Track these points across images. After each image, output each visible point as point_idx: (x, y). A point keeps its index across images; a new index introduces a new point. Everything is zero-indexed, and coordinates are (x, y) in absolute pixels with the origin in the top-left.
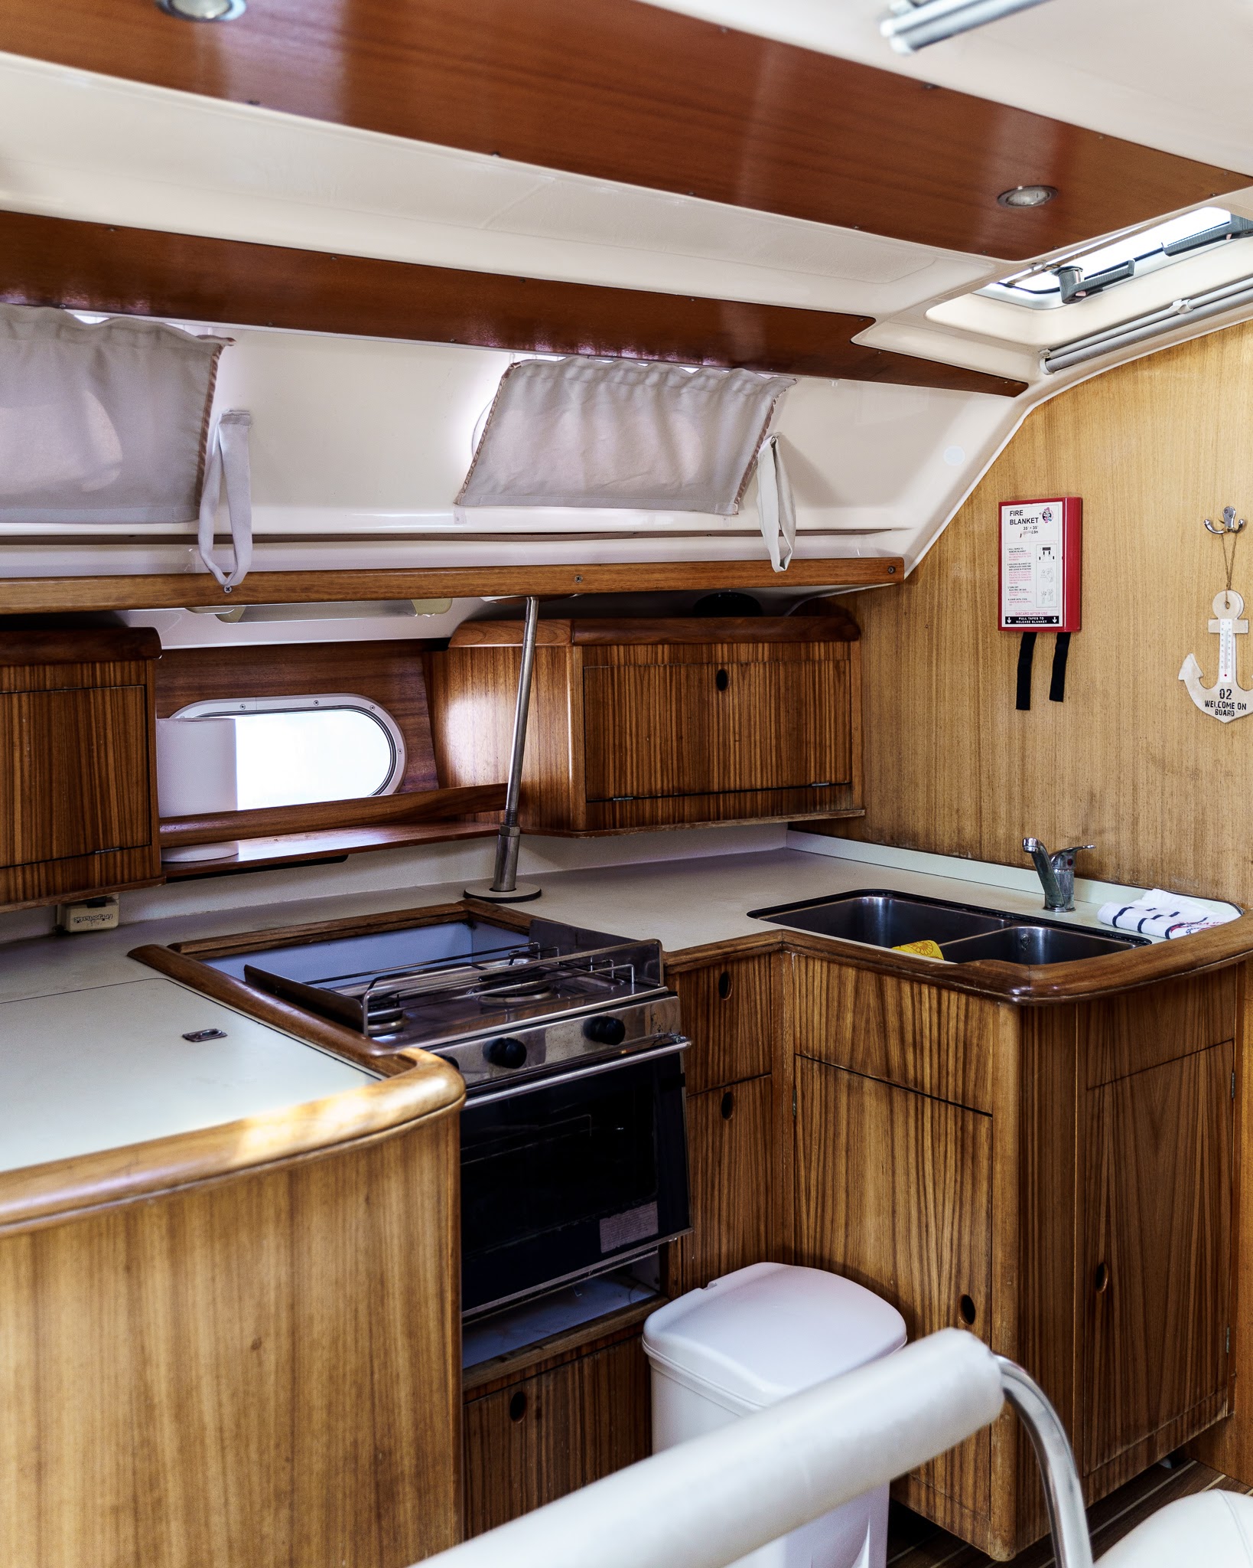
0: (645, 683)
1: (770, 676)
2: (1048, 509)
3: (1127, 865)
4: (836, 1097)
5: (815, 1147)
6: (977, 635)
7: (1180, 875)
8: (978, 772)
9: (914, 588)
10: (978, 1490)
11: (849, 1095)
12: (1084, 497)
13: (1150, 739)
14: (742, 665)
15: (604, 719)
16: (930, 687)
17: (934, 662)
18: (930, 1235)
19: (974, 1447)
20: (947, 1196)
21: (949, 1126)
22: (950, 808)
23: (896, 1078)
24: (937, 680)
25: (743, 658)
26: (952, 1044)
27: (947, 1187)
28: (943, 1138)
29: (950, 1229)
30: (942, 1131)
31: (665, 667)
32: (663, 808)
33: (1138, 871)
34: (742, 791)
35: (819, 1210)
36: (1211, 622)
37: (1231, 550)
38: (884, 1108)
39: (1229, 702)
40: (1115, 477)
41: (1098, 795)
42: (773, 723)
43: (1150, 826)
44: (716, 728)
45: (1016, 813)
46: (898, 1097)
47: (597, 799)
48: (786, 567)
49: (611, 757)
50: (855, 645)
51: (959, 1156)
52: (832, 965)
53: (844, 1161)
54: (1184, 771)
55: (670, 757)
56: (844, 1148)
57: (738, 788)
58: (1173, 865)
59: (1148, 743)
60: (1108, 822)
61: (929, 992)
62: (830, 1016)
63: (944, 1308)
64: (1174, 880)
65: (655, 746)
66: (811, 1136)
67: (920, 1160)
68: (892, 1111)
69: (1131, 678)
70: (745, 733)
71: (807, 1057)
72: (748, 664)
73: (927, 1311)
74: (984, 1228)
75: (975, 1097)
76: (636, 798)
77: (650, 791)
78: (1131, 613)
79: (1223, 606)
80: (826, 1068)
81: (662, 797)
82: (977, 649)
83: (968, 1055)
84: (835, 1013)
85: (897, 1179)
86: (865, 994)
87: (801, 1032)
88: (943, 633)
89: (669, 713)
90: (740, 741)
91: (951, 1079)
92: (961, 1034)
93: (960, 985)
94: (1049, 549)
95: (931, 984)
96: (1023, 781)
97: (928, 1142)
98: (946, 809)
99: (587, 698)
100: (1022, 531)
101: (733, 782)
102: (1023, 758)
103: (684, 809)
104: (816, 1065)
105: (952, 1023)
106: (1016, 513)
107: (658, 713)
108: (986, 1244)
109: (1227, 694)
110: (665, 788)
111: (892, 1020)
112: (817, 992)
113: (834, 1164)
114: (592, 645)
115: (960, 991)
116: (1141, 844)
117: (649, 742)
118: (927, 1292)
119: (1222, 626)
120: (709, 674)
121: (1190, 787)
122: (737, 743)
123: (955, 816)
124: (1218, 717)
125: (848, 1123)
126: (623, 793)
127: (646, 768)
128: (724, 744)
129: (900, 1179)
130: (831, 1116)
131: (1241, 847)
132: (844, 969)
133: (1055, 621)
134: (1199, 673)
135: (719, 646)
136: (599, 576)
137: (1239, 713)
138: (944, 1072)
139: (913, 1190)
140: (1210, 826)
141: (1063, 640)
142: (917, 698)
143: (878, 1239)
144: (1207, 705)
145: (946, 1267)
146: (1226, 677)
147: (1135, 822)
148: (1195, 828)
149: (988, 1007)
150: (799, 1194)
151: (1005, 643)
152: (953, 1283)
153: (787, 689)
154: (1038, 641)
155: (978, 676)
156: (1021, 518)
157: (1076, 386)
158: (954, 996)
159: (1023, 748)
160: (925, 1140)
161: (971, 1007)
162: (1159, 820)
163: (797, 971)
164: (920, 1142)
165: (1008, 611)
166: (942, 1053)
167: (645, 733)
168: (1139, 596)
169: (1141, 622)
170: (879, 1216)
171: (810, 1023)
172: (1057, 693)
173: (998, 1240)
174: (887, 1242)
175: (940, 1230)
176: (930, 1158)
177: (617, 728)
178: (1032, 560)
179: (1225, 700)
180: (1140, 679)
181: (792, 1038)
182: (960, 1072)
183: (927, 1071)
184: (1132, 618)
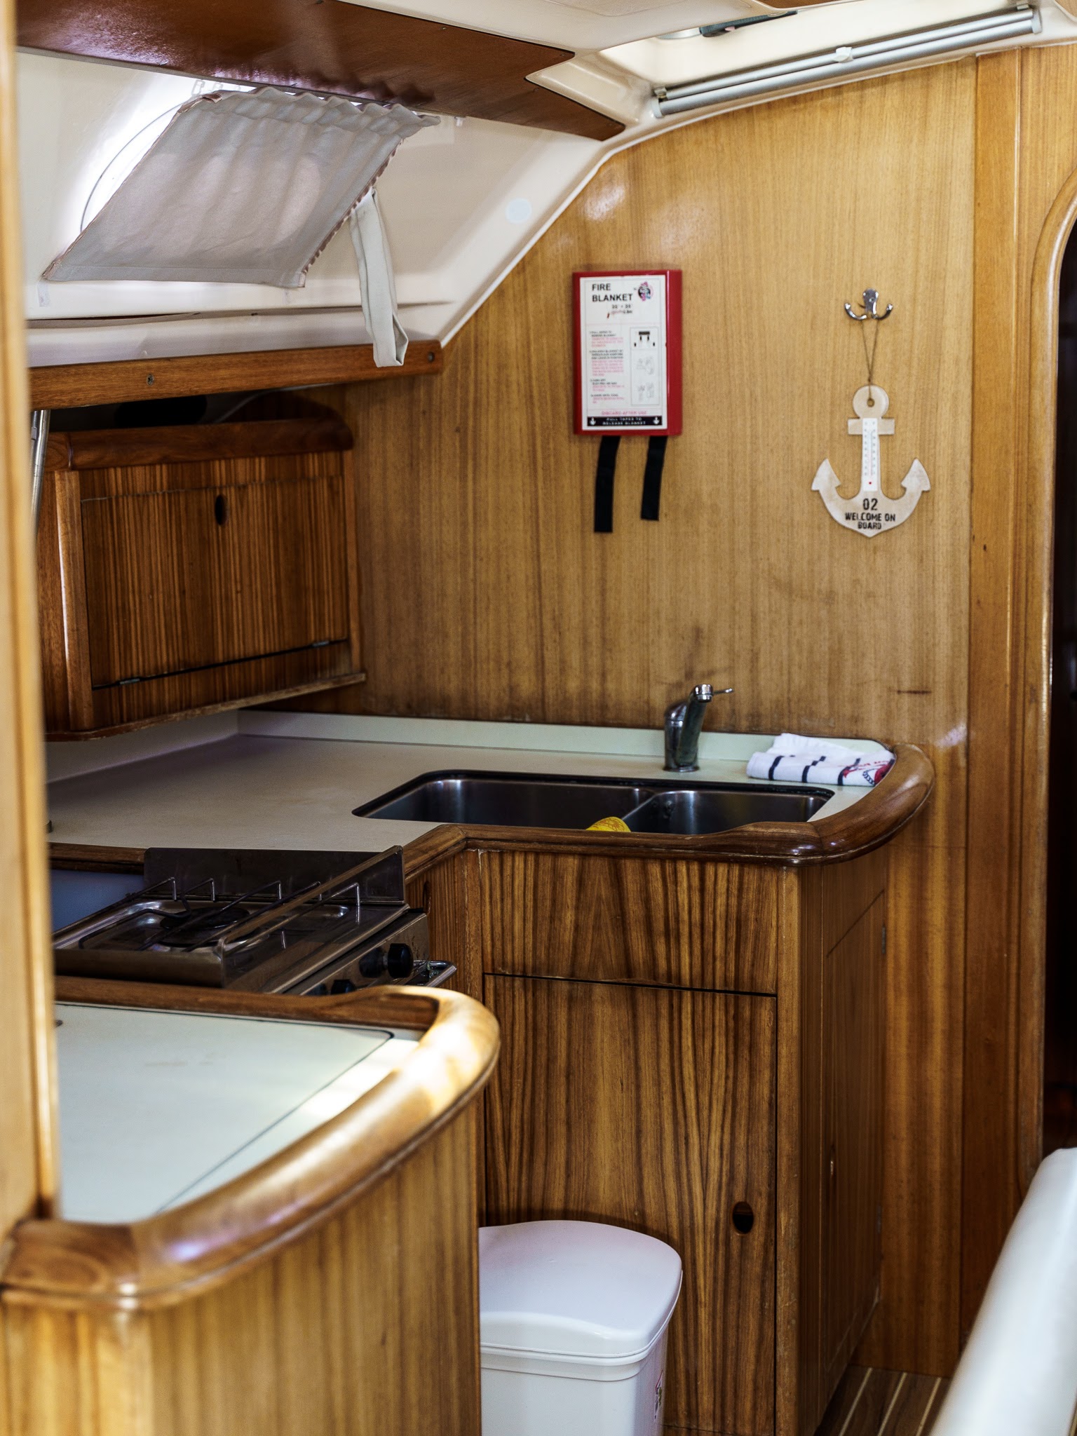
0: (145, 518)
1: (268, 502)
2: (646, 284)
3: (744, 709)
4: (549, 1015)
5: (518, 1082)
6: (534, 439)
7: (811, 715)
8: (538, 612)
9: (437, 381)
10: (758, 1412)
11: (570, 1009)
12: (683, 269)
13: (773, 560)
14: (239, 488)
15: (105, 572)
16: (465, 507)
17: (470, 476)
18: (691, 1148)
19: (752, 1367)
20: (714, 1097)
21: (717, 1018)
22: (498, 661)
23: (641, 977)
24: (475, 498)
25: (241, 479)
26: (720, 924)
27: (715, 1087)
28: (709, 1033)
29: (718, 1133)
30: (708, 1025)
31: (164, 495)
32: (170, 690)
33: (759, 715)
34: (247, 659)
35: (525, 1155)
36: (851, 422)
37: (873, 339)
38: (624, 1014)
39: (874, 513)
40: (725, 247)
41: (706, 630)
42: (272, 566)
43: (774, 662)
44: (217, 577)
45: (594, 661)
46: (644, 999)
47: (103, 685)
48: (403, 361)
49: (115, 624)
50: (348, 455)
51: (731, 1049)
52: (541, 857)
53: (563, 1089)
54: (815, 594)
55: (174, 620)
56: (563, 1073)
57: (242, 657)
58: (803, 704)
59: (770, 565)
60: (720, 660)
61: (688, 870)
62: (540, 919)
63: (711, 1224)
64: (805, 721)
65: (158, 605)
66: (511, 1068)
67: (676, 1064)
68: (635, 1016)
69: (748, 489)
70: (246, 581)
71: (504, 975)
72: (245, 487)
73: (688, 1234)
74: (765, 1122)
75: (752, 978)
76: (143, 679)
77: (156, 668)
78: (748, 410)
79: (864, 404)
80: (534, 983)
81: (169, 675)
82: (535, 457)
83: (743, 933)
84: (548, 914)
85: (643, 1092)
86: (593, 885)
87: (493, 946)
88: (483, 438)
89: (170, 558)
90: (241, 591)
91: (718, 964)
92: (734, 910)
93: (736, 855)
94: (647, 333)
95: (688, 860)
96: (604, 620)
97: (687, 1041)
98: (492, 663)
99: (86, 543)
100: (610, 310)
101: (238, 650)
102: (603, 592)
103: (190, 690)
104: (518, 982)
105: (721, 901)
106: (601, 287)
107: (159, 558)
108: (769, 1139)
109: (871, 504)
110: (171, 663)
111: (634, 909)
112: (518, 892)
113: (548, 1096)
114: (89, 469)
115: (729, 861)
116: (762, 683)
117: (153, 599)
118: (687, 1212)
119: (864, 427)
120: (208, 500)
121: (824, 613)
122: (239, 595)
123: (505, 671)
124: (862, 531)
125: (569, 1043)
126: (129, 674)
127: (151, 636)
128: (227, 598)
129: (648, 1093)
130: (542, 1040)
131: (885, 676)
132: (561, 860)
133: (656, 422)
134: (837, 483)
135: (217, 463)
136: (169, 375)
137: (887, 525)
138: (710, 959)
139: (667, 1100)
140: (848, 656)
141: (657, 444)
142: (444, 522)
143: (615, 1168)
144: (848, 517)
145: (714, 1177)
146: (871, 484)
147: (755, 658)
148: (830, 659)
149: (769, 876)
150: (492, 1142)
151: (575, 449)
152: (723, 1192)
153: (284, 519)
154: (623, 446)
155: (536, 491)
156: (609, 293)
157: (672, 132)
158: (722, 869)
159: (603, 580)
160: (684, 1040)
161: (746, 878)
162: (785, 653)
163: (486, 871)
164: (676, 1044)
165: (591, 408)
166: (706, 937)
167: (147, 591)
168: (758, 391)
169: (760, 423)
170: (617, 1140)
171: (507, 932)
172: (650, 510)
173: (783, 1131)
174: (629, 1168)
175: (704, 1138)
176: (691, 1059)
177: (119, 584)
178: (625, 347)
179: (869, 511)
180: (760, 490)
181: (480, 955)
182: (732, 955)
183: (686, 959)
184: (749, 417)
